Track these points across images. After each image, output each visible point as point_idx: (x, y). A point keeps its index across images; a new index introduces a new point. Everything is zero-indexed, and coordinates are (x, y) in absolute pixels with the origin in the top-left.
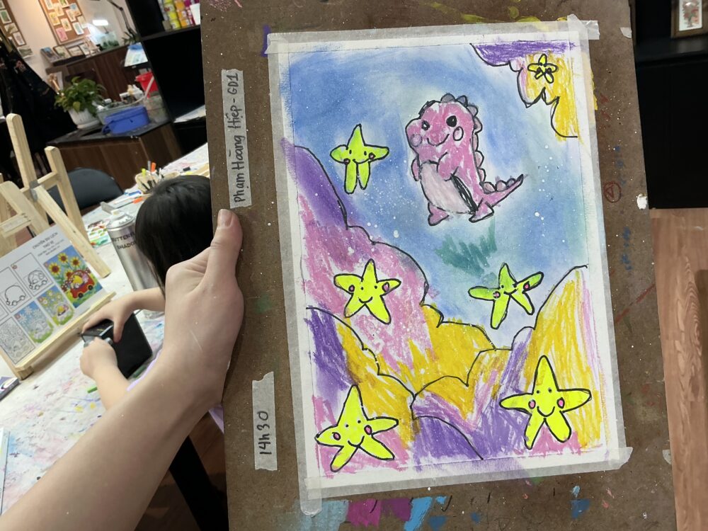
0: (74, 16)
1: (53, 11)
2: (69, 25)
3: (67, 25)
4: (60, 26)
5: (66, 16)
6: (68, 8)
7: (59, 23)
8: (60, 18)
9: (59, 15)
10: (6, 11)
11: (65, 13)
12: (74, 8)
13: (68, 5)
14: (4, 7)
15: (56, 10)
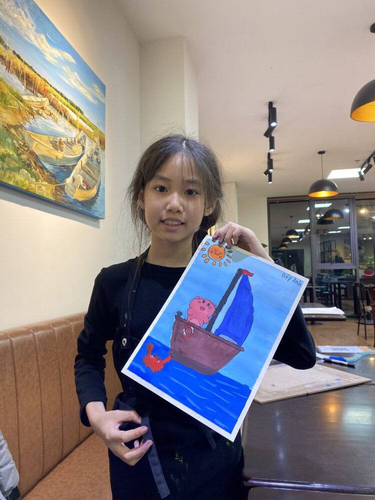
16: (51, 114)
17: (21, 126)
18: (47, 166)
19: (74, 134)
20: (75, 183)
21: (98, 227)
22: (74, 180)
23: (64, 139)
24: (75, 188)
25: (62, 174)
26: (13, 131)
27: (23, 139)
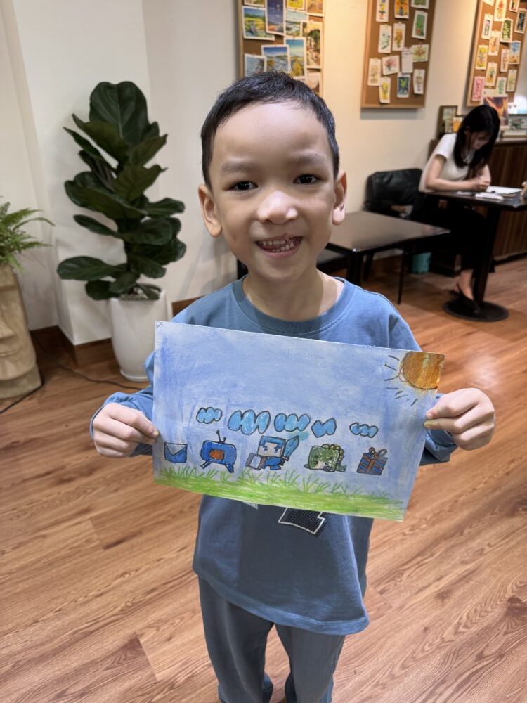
0: (507, 63)
1: (486, 42)
2: (495, 75)
3: (491, 76)
4: (483, 72)
5: (497, 59)
6: (506, 45)
7: (484, 68)
8: (490, 59)
9: (490, 54)
10: (425, 15)
11: (500, 53)
12: (514, 50)
13: (510, 41)
14: (426, 7)
15: (491, 42)
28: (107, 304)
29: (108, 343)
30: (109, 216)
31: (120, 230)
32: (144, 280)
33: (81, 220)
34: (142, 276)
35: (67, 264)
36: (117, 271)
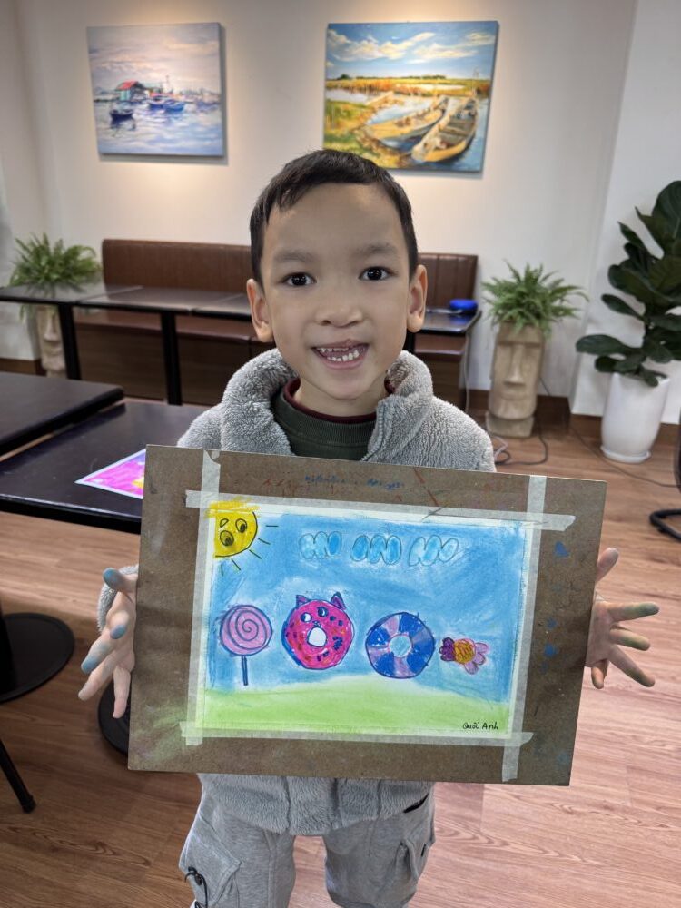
16: (395, 102)
17: (364, 125)
18: (391, 144)
19: (428, 103)
20: (428, 148)
21: (481, 178)
22: (425, 145)
23: (411, 115)
24: (427, 152)
25: (409, 145)
26: (356, 132)
27: (365, 133)
28: (610, 379)
29: (597, 420)
30: (640, 299)
31: (646, 314)
32: (649, 365)
33: (608, 299)
34: (648, 360)
35: (586, 340)
36: (628, 351)
